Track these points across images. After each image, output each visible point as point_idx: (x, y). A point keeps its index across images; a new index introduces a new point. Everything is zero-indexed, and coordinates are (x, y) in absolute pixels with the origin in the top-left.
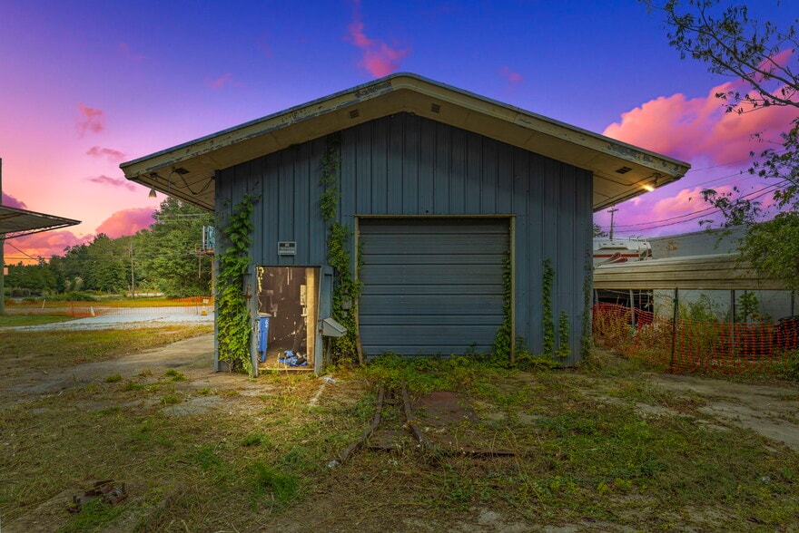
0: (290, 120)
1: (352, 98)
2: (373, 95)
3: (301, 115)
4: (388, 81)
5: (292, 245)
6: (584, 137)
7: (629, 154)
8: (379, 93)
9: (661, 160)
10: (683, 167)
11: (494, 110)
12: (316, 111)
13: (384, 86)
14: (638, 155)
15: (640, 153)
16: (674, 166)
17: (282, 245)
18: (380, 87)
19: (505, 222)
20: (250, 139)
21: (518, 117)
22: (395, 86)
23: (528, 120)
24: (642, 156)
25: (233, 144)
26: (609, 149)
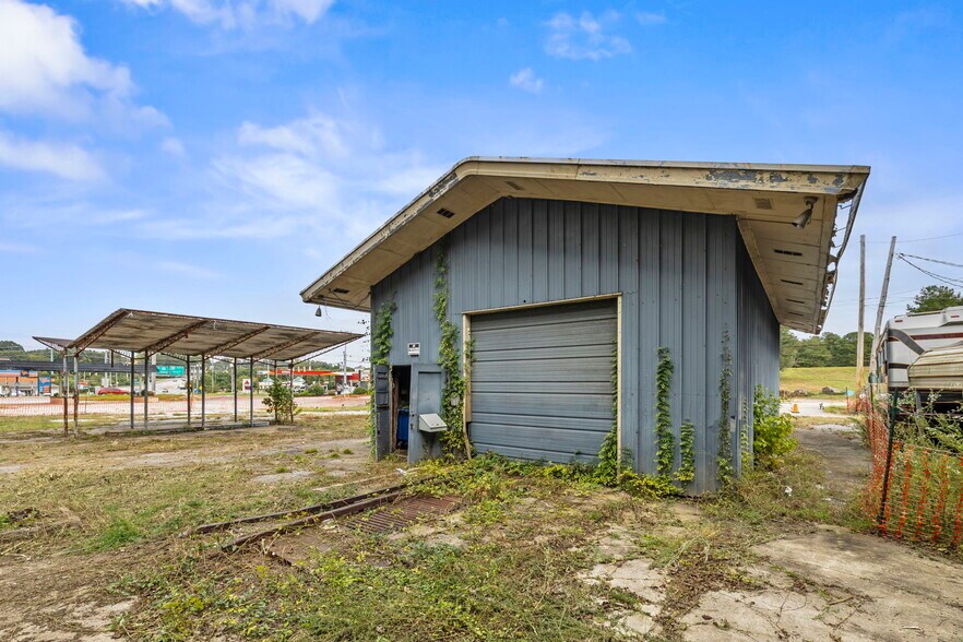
0: (386, 234)
1: (427, 199)
2: (443, 191)
3: (393, 227)
4: (453, 174)
5: (417, 346)
6: (667, 172)
7: (742, 178)
8: (447, 187)
9: (804, 173)
10: (851, 174)
11: (553, 171)
12: (402, 220)
13: (451, 179)
14: (758, 177)
15: (761, 172)
16: (834, 178)
17: (411, 346)
18: (448, 181)
19: (612, 302)
20: (365, 256)
21: (581, 170)
22: (460, 176)
23: (593, 170)
24: (766, 176)
25: (355, 264)
26: (708, 178)
